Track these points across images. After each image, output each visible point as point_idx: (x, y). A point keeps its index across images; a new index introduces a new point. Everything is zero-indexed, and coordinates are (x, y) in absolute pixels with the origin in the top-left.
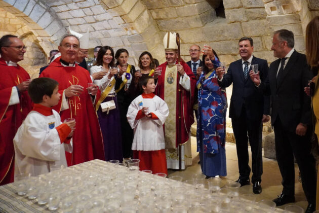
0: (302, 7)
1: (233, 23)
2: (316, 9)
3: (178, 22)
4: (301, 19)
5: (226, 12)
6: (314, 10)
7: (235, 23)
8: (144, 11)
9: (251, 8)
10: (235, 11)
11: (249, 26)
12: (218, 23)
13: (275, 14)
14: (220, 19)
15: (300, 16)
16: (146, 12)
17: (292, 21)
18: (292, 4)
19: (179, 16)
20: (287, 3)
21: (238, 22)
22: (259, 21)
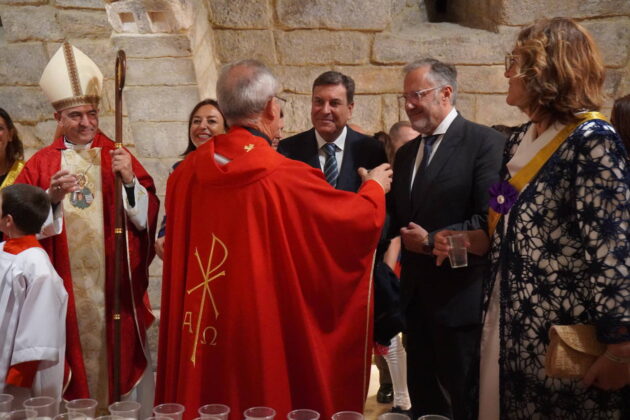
0: (195, 20)
1: (25, 41)
2: (225, 25)
4: (192, 48)
5: (4, 11)
6: (222, 28)
7: (30, 43)
9: (72, 8)
10: (26, 11)
13: (131, 30)
15: (189, 41)
17: (173, 52)
20: (159, 8)
21: (37, 40)
22: (91, 42)
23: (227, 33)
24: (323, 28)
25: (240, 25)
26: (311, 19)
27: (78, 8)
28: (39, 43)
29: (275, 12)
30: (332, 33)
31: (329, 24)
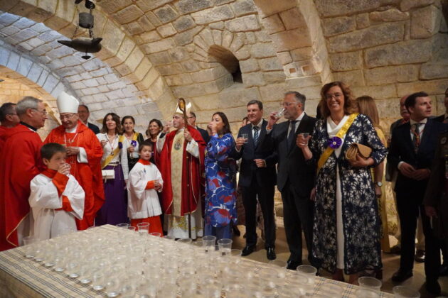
0: (324, 68)
1: (251, 87)
2: (338, 70)
3: (193, 88)
4: (323, 81)
5: (243, 76)
6: (337, 72)
7: (253, 88)
8: (157, 78)
9: (269, 71)
10: (252, 75)
11: (267, 90)
12: (235, 88)
13: (294, 76)
14: (237, 85)
15: (321, 78)
16: (160, 80)
17: (313, 84)
18: (312, 66)
19: (194, 82)
20: (307, 64)
21: (255, 86)
22: (277, 85)
23: (339, 74)
24: (391, 65)
25: (345, 69)
26: (384, 61)
27: (272, 71)
29: (364, 61)
30: (396, 67)
31: (394, 62)
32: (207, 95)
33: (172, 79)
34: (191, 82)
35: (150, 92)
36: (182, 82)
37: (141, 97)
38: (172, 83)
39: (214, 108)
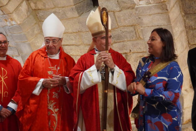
3: (55, 12)
4: (168, 9)
8: (22, 2)
11: (122, 15)
15: (167, 6)
16: (24, 3)
17: (160, 11)
22: (131, 11)
28: (112, 13)
32: (68, 19)
33: (35, 3)
34: (53, 6)
35: (15, 16)
36: (45, 6)
37: (6, 21)
38: (35, 6)
39: (75, 31)
